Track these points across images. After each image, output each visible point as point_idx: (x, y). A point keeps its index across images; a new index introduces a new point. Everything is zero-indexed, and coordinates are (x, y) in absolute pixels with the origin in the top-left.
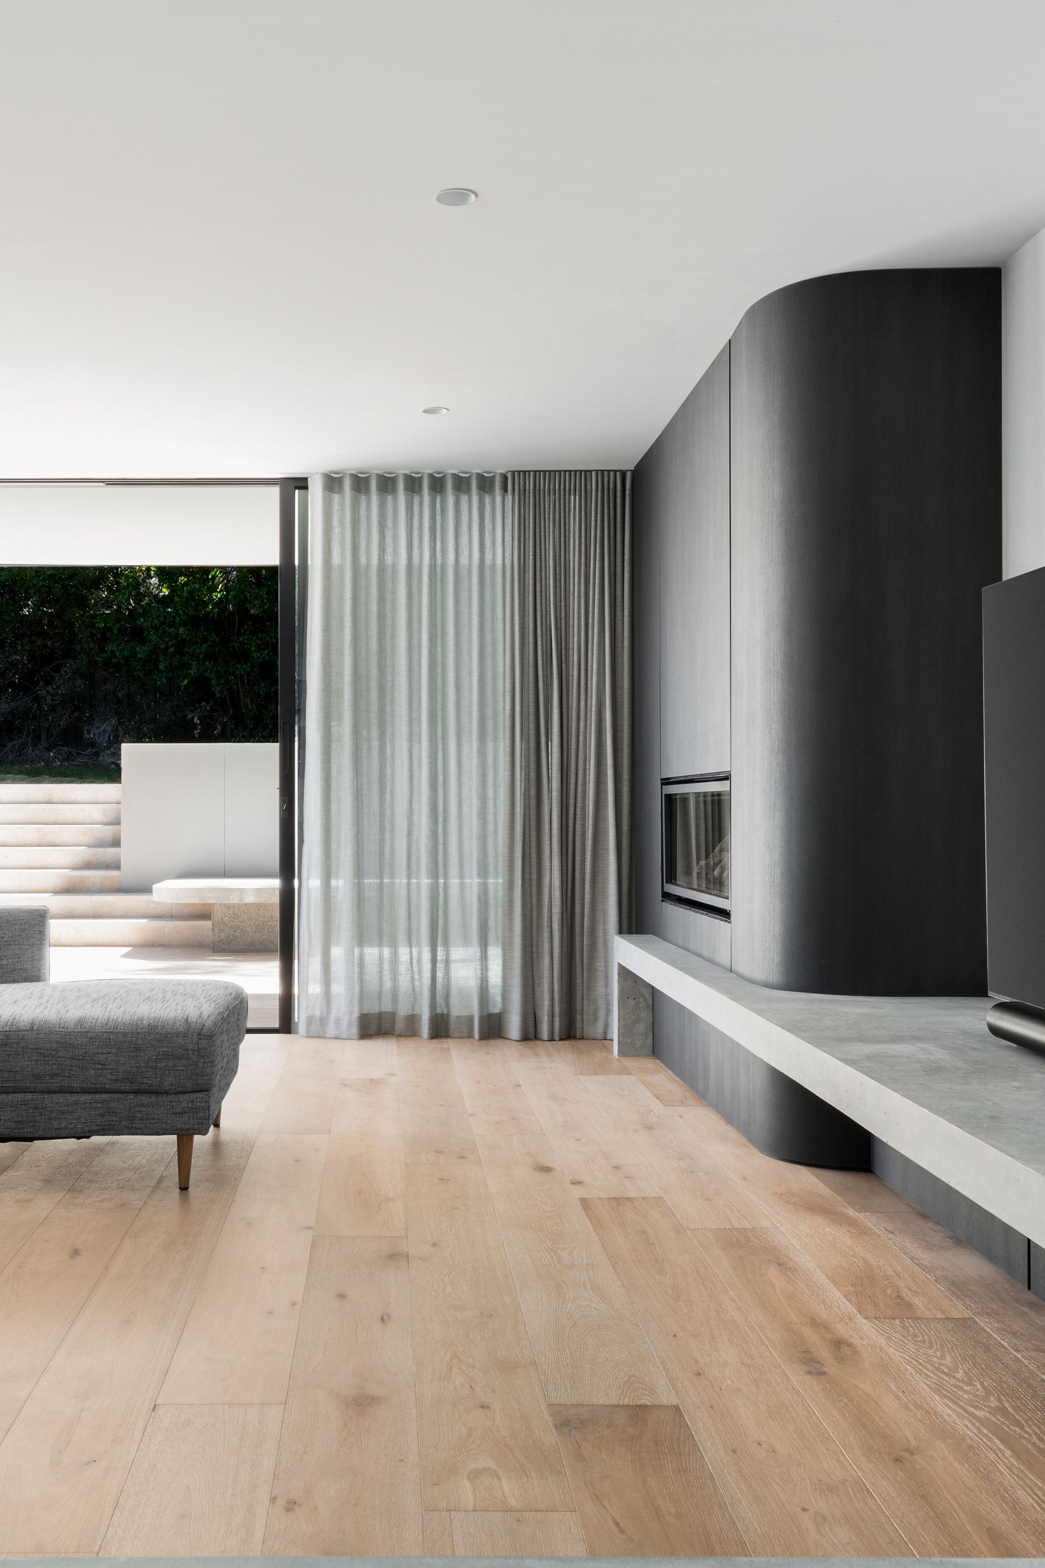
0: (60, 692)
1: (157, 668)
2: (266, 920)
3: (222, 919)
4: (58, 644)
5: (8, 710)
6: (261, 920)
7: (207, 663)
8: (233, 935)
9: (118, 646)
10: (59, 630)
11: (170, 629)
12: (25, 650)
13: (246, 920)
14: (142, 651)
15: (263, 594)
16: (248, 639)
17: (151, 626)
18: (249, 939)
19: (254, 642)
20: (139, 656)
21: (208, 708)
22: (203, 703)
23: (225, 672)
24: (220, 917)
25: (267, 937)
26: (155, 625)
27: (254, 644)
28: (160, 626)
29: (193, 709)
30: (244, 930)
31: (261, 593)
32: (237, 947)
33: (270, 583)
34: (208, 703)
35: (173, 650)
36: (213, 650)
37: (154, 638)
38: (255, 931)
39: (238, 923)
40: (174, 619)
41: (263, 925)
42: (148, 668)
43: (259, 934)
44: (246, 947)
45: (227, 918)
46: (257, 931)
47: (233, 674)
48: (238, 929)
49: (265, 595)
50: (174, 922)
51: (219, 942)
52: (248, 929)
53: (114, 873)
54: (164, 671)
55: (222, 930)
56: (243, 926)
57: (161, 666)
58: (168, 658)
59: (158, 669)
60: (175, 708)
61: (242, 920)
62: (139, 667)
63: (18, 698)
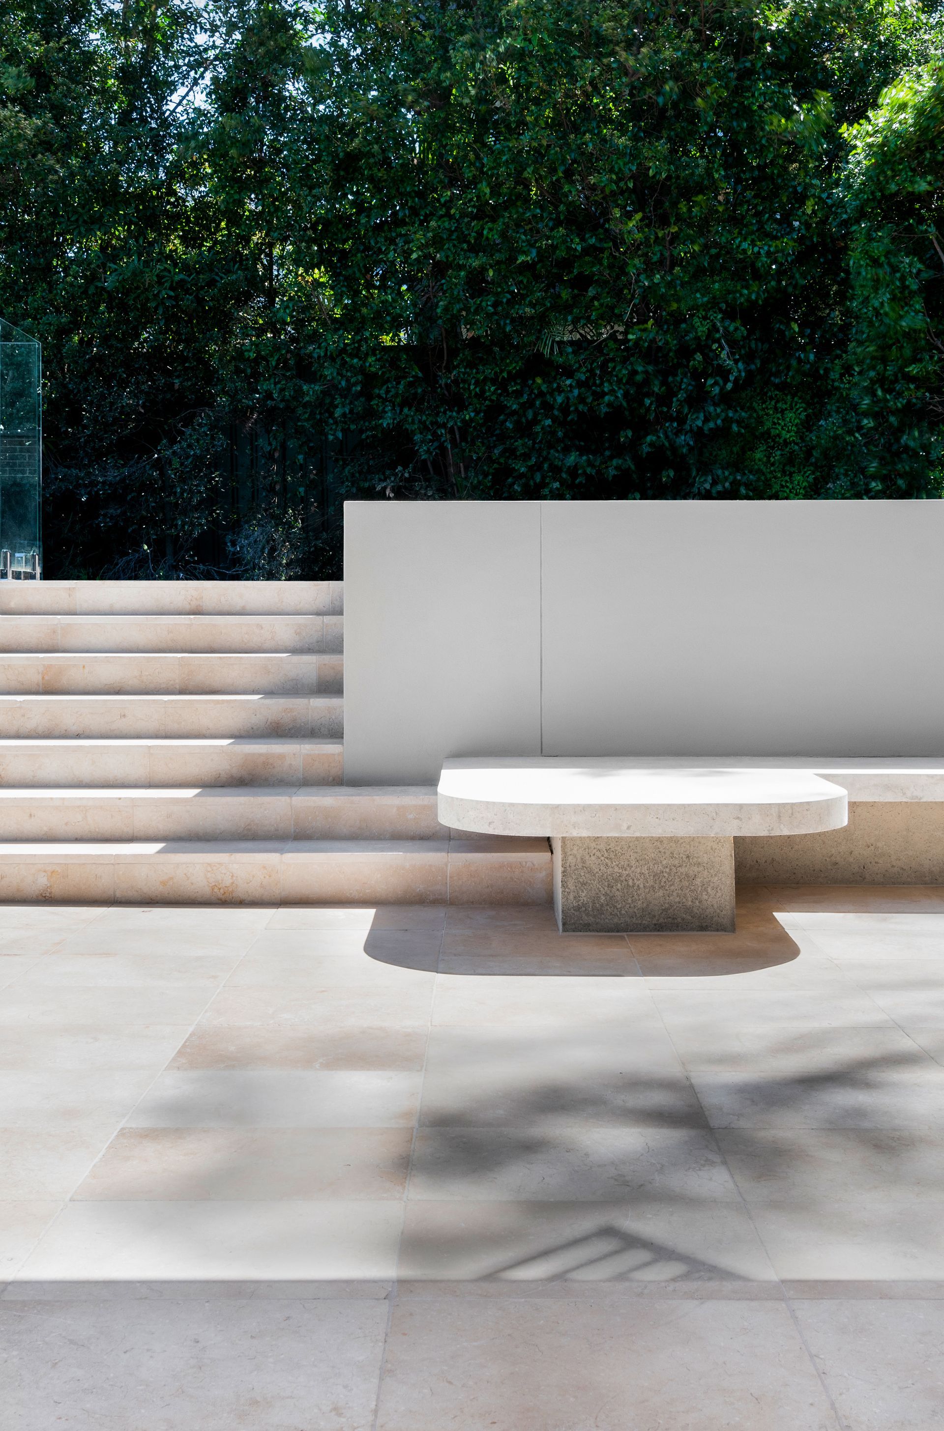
0: (192, 453)
1: (331, 415)
2: (676, 862)
3: (583, 861)
4: (189, 383)
5: (118, 479)
6: (664, 862)
7: (406, 410)
8: (606, 894)
9: (275, 384)
10: (191, 363)
11: (352, 359)
12: (142, 391)
13: (633, 863)
14: (311, 391)
15: (487, 305)
16: (464, 374)
17: (326, 354)
18: (640, 903)
19: (474, 377)
20: (307, 399)
21: (407, 475)
22: (400, 468)
23: (432, 423)
24: (579, 857)
25: (677, 899)
26: (331, 354)
27: (473, 381)
28: (337, 356)
29: (382, 478)
30: (630, 883)
31: (484, 304)
32: (616, 920)
33: (499, 290)
34: (405, 467)
35: (359, 388)
36: (413, 391)
37: (329, 372)
38: (653, 887)
39: (616, 869)
40: (360, 346)
41: (669, 874)
42: (318, 417)
43: (661, 893)
44: (634, 920)
45: (593, 858)
46: (657, 886)
47: (444, 425)
48: (616, 881)
49: (490, 308)
50: (464, 854)
51: (578, 909)
52: (638, 883)
53: (330, 749)
54: (340, 421)
55: (584, 884)
56: (628, 875)
57: (338, 412)
58: (348, 401)
59: (334, 418)
60: (357, 475)
61: (626, 863)
62: (307, 416)
63: (132, 462)
